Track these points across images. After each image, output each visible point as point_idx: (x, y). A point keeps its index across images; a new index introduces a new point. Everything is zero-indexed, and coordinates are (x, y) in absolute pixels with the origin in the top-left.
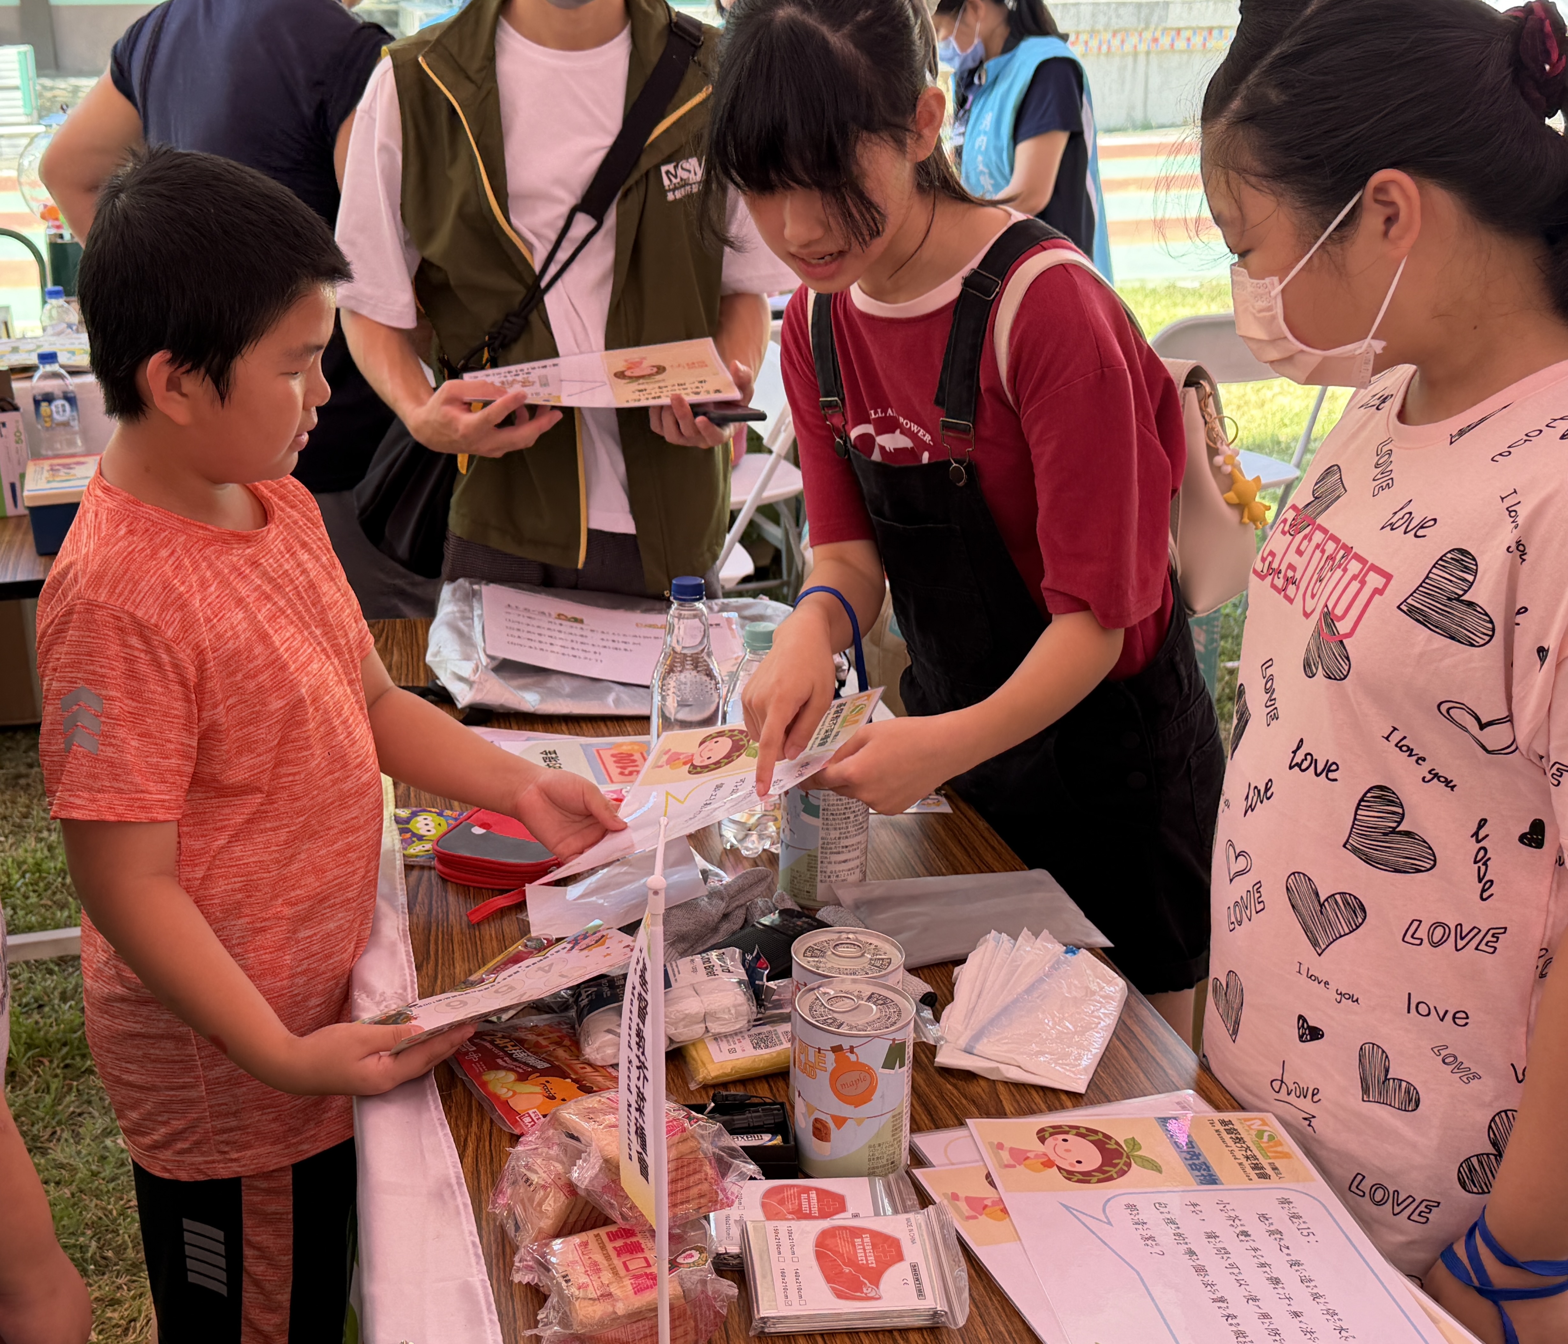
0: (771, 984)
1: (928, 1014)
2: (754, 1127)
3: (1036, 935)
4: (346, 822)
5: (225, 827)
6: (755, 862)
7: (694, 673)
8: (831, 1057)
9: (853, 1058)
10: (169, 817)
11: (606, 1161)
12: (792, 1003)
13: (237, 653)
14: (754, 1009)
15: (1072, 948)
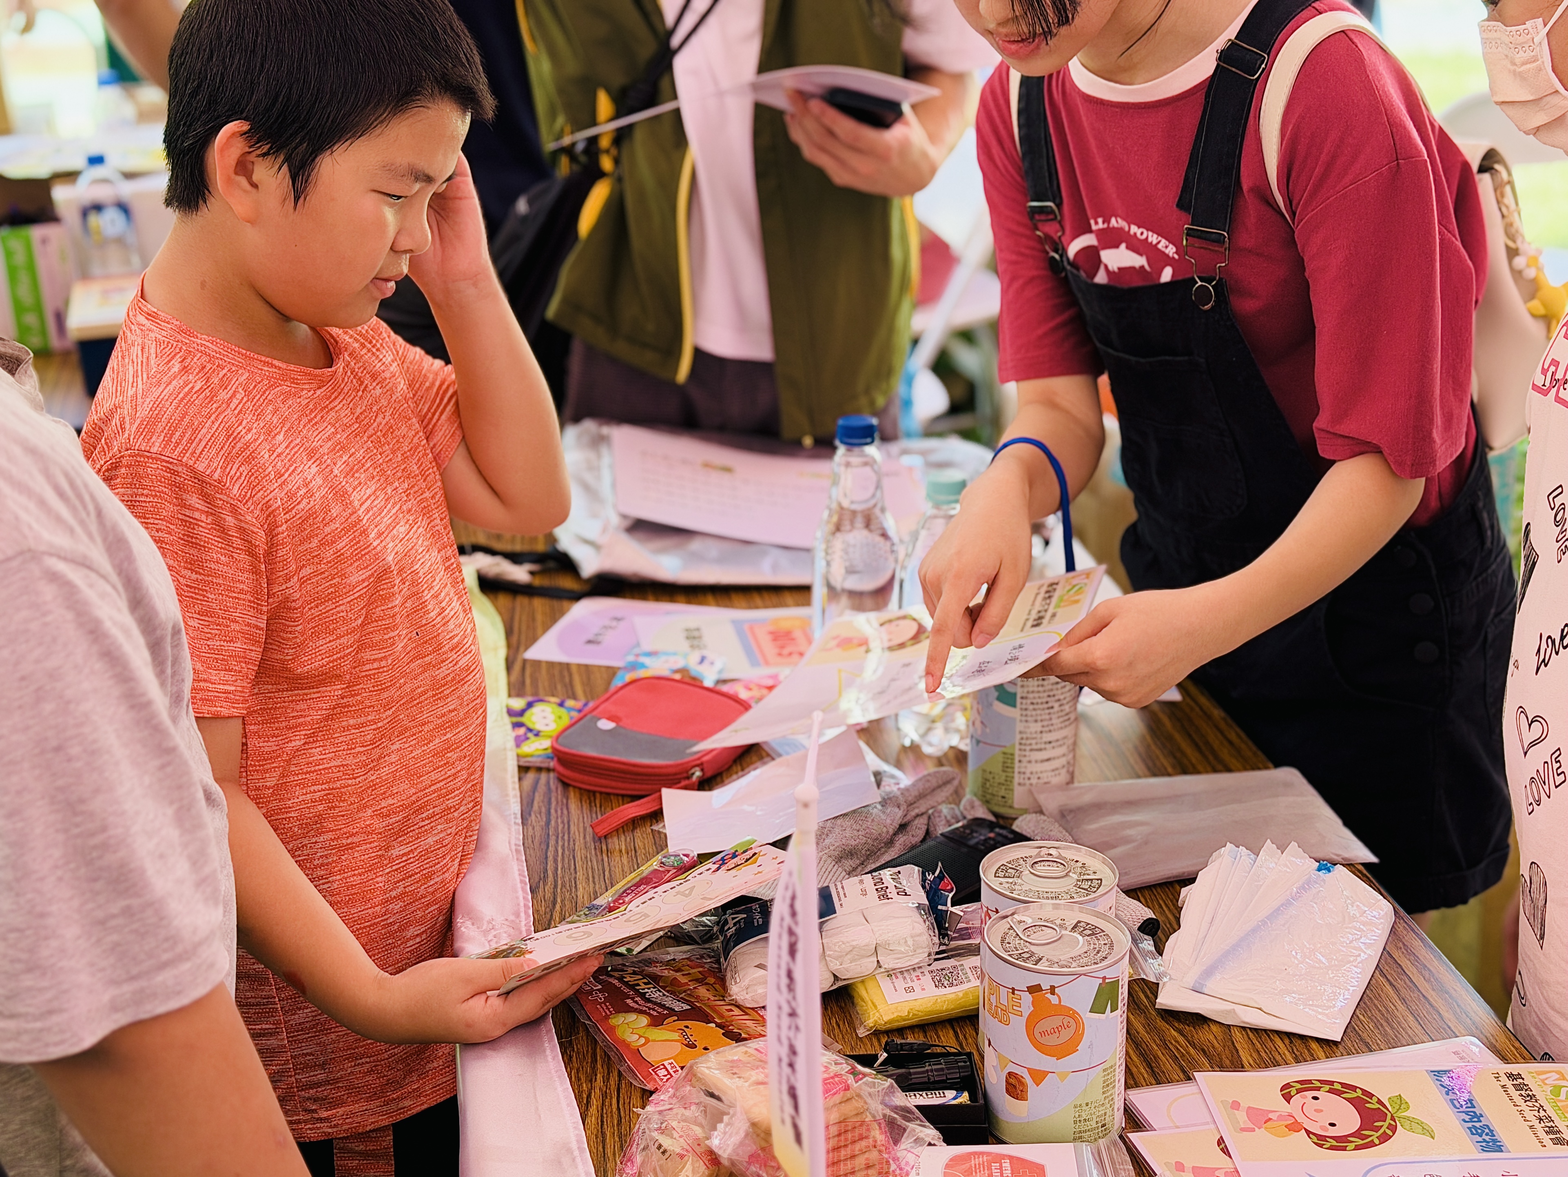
0: (956, 910)
1: (1148, 944)
2: (935, 1082)
3: (1282, 848)
4: (443, 715)
5: (300, 724)
6: (940, 761)
7: (865, 532)
8: (1027, 998)
9: (1054, 1000)
10: (235, 712)
11: (754, 1125)
12: (981, 933)
13: (311, 514)
14: (936, 940)
15: (1326, 865)
